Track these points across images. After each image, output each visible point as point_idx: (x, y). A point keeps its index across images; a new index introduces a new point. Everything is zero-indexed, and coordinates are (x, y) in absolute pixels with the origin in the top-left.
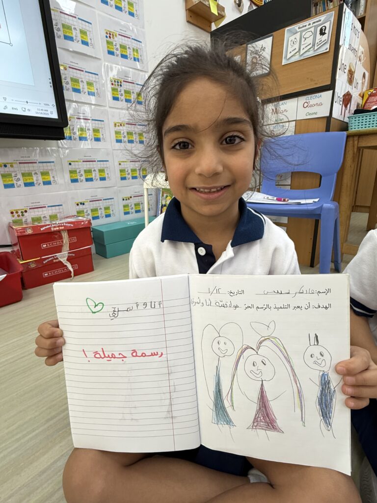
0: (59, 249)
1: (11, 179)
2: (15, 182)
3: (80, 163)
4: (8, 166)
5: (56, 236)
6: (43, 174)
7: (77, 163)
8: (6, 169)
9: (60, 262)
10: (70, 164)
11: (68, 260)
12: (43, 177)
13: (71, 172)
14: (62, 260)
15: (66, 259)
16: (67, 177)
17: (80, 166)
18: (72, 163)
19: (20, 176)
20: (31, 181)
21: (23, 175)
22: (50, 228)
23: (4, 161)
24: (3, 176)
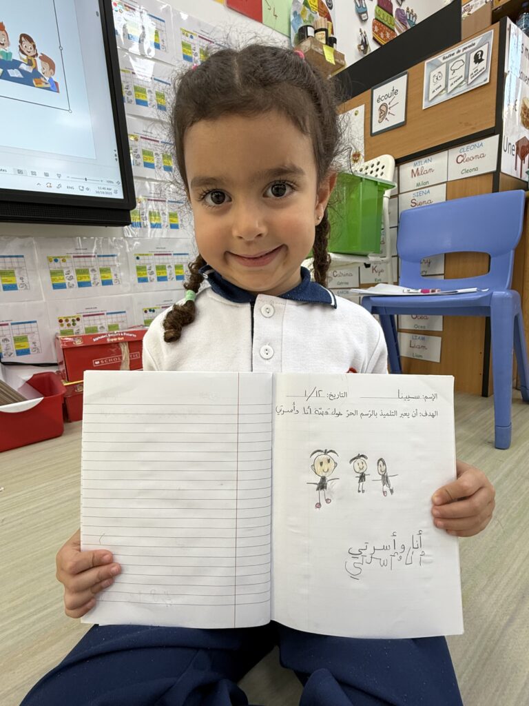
1: (61, 277)
2: (67, 281)
3: (151, 257)
4: (60, 260)
5: (113, 350)
6: (102, 271)
7: (146, 257)
8: (57, 265)
10: (138, 258)
12: (103, 275)
13: (139, 269)
16: (134, 277)
17: (151, 261)
18: (141, 257)
19: (73, 273)
20: (87, 280)
21: (78, 272)
22: (105, 339)
23: (54, 254)
24: (53, 273)
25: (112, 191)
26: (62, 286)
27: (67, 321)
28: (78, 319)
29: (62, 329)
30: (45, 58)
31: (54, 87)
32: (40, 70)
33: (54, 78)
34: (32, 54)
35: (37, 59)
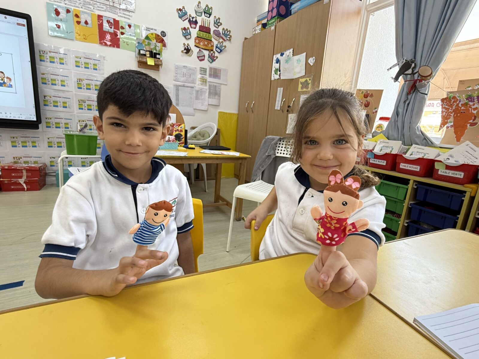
0: (21, 177)
1: (15, 144)
3: (55, 139)
4: (15, 138)
5: (20, 172)
6: (32, 142)
7: (52, 139)
8: (14, 139)
9: (20, 183)
10: (49, 139)
11: (25, 182)
12: (32, 144)
13: (48, 142)
14: (21, 182)
15: (23, 182)
16: (46, 145)
17: (55, 140)
18: (50, 139)
19: (20, 142)
20: (26, 145)
21: (22, 142)
22: (17, 168)
23: (12, 136)
24: (12, 142)
25: (32, 118)
26: (16, 146)
27: (16, 158)
28: (21, 158)
29: (14, 160)
30: (7, 78)
31: (11, 86)
32: (6, 81)
33: (11, 84)
34: (3, 77)
35: (5, 78)
